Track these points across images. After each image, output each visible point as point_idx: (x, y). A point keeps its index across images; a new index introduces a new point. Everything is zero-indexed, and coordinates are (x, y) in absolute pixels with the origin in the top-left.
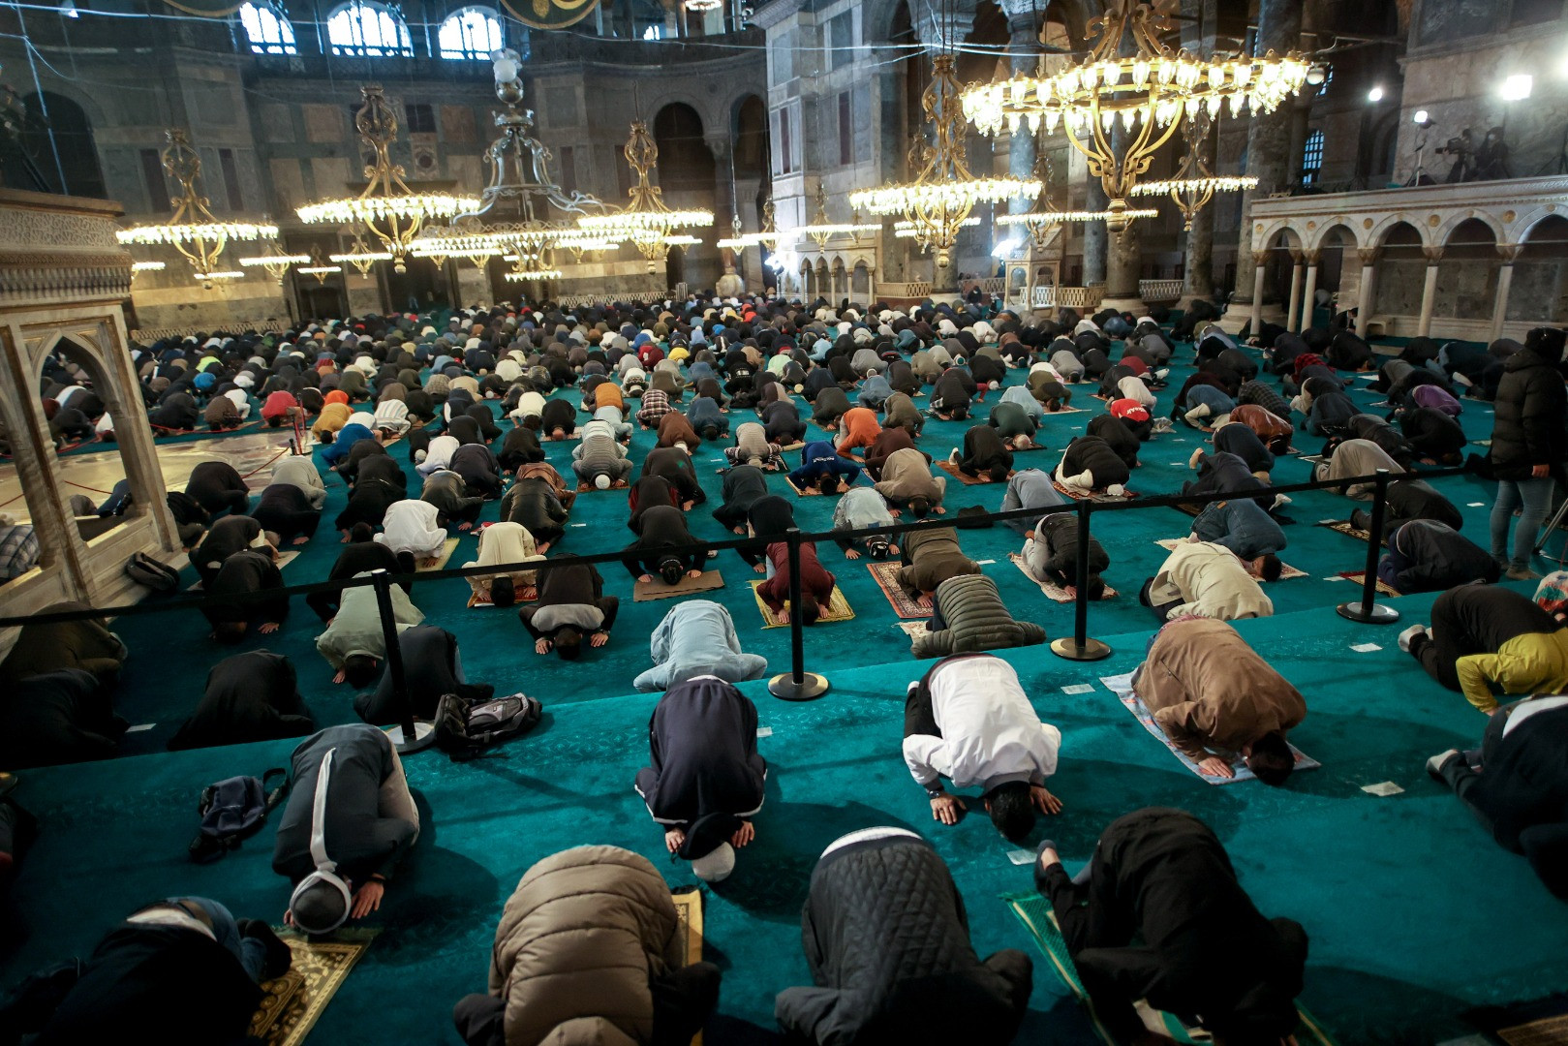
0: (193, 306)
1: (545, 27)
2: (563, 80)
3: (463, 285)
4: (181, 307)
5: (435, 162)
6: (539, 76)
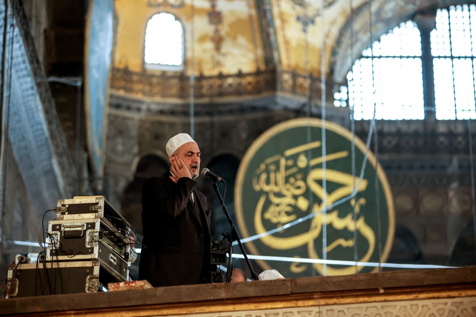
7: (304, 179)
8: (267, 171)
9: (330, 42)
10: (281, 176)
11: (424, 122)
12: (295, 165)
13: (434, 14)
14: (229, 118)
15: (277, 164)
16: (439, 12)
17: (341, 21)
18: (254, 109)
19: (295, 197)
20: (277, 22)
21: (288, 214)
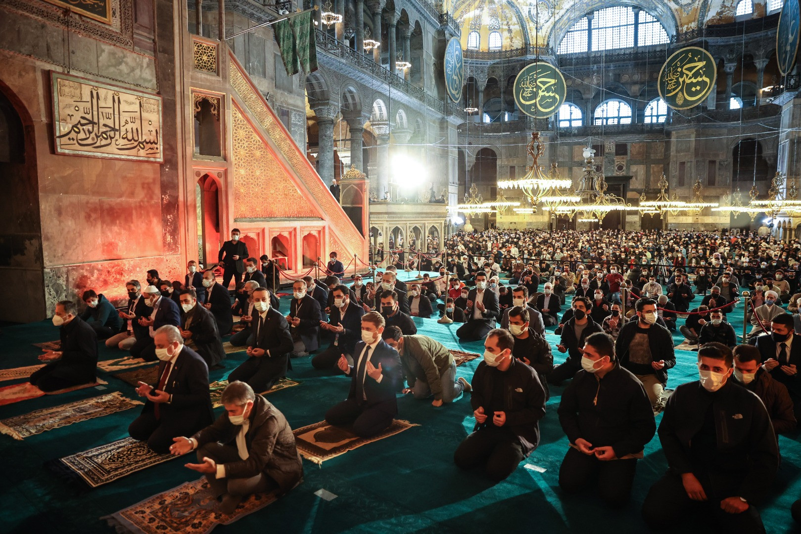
0: (515, 223)
1: (681, 109)
2: (685, 132)
3: (628, 222)
4: (511, 223)
5: (624, 168)
6: (674, 130)
7: (536, 82)
8: (523, 81)
9: (548, 34)
10: (528, 82)
11: (587, 53)
12: (533, 78)
13: (593, 14)
14: (514, 64)
15: (527, 78)
16: (595, 12)
17: (551, 26)
18: (521, 60)
19: (533, 88)
20: (529, 31)
21: (530, 93)
